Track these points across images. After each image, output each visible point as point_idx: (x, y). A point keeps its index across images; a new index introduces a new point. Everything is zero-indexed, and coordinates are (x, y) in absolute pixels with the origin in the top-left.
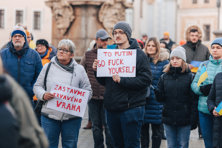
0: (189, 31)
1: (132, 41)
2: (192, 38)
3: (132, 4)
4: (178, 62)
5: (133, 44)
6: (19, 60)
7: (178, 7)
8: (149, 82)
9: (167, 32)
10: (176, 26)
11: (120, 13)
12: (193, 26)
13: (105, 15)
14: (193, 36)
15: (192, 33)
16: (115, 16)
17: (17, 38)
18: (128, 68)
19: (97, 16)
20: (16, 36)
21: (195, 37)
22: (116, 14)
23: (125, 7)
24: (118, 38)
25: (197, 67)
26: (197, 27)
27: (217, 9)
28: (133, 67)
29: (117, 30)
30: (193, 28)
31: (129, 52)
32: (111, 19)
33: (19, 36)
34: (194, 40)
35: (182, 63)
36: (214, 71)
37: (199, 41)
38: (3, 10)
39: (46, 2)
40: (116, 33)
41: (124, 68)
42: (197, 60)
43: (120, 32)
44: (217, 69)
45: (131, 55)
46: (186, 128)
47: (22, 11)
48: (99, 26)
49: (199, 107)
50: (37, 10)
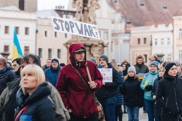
0: (137, 58)
1: (109, 64)
2: (139, 62)
3: (107, 45)
4: (132, 74)
5: (110, 66)
6: (55, 75)
7: (130, 46)
8: (119, 84)
9: (126, 58)
10: (129, 55)
11: (102, 49)
12: (139, 56)
13: (94, 50)
14: (139, 60)
15: (139, 59)
16: (99, 51)
17: (54, 63)
18: (108, 78)
19: (90, 51)
20: (54, 62)
21: (140, 61)
22: (100, 50)
23: (104, 46)
24: (102, 63)
25: (143, 76)
26: (141, 56)
27: (150, 46)
28: (111, 77)
29: (101, 59)
30: (139, 57)
31: (109, 70)
32: (97, 52)
33: (55, 62)
34: (140, 62)
35: (134, 75)
36: (152, 79)
37: (143, 63)
38: (42, 49)
39: (64, 44)
40: (101, 60)
41: (106, 78)
42: (141, 72)
43: (103, 60)
44: (154, 77)
45: (110, 71)
46: (137, 107)
47: (51, 49)
48: (91, 56)
49: (144, 96)
50: (59, 48)
